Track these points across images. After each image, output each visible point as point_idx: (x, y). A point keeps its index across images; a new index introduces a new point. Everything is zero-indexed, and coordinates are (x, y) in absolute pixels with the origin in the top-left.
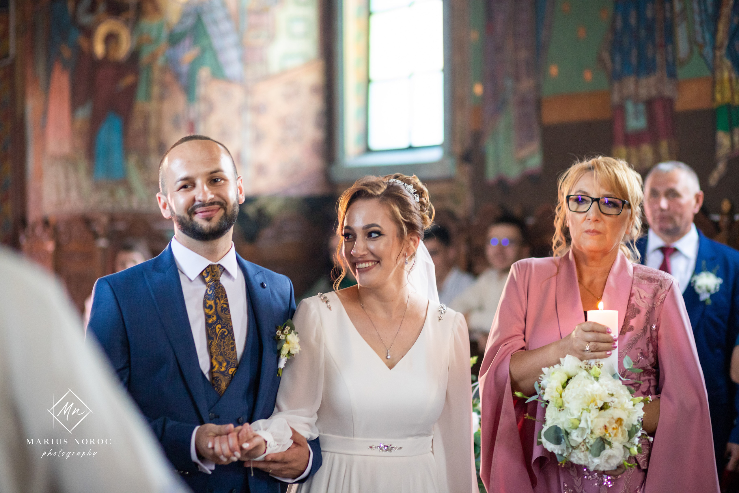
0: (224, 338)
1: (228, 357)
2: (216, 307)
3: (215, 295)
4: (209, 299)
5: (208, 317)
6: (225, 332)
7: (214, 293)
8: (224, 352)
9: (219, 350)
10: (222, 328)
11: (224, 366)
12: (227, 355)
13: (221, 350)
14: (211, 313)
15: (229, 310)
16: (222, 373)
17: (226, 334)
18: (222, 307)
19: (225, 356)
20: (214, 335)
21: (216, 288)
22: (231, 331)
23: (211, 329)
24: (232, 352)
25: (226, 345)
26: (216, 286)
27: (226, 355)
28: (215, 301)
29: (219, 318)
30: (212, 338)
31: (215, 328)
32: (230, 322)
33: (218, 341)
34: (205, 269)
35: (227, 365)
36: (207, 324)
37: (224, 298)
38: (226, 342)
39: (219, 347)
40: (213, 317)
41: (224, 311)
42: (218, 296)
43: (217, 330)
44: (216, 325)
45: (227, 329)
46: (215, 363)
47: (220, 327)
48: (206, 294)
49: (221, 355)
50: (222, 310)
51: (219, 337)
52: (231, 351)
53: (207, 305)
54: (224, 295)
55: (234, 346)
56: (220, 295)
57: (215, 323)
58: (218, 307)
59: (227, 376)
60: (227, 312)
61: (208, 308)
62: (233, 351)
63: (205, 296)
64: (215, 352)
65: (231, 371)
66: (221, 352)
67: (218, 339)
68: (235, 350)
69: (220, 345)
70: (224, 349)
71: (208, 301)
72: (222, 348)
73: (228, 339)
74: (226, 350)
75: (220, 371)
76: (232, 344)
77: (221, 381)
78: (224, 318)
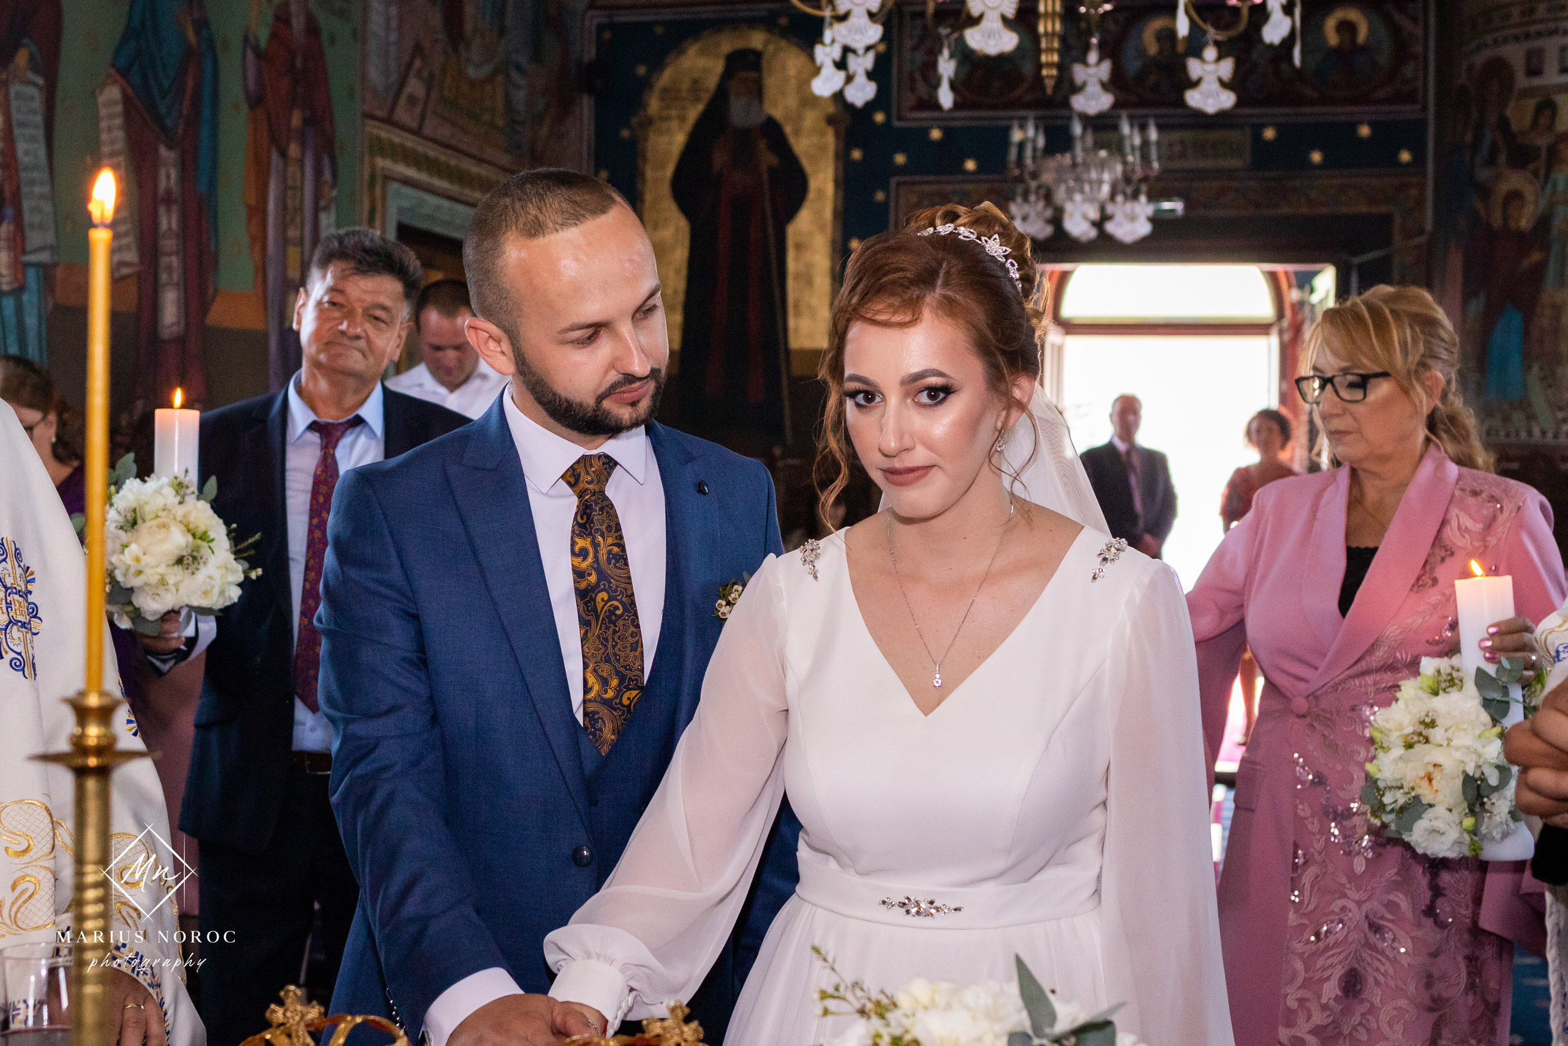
0: (614, 623)
1: (622, 666)
2: (596, 552)
3: (595, 526)
4: (580, 536)
5: (579, 574)
6: (617, 608)
7: (593, 521)
8: (615, 655)
9: (602, 651)
10: (610, 599)
11: (611, 687)
12: (622, 660)
13: (606, 650)
14: (584, 565)
15: (626, 559)
16: (607, 703)
17: (618, 612)
18: (609, 552)
19: (617, 664)
20: (593, 615)
21: (595, 510)
22: (631, 606)
23: (585, 603)
24: (632, 654)
25: (619, 637)
26: (598, 506)
27: (618, 661)
28: (594, 538)
29: (602, 576)
30: (590, 622)
31: (594, 600)
32: (627, 586)
33: (600, 629)
34: (571, 467)
35: (621, 683)
36: (578, 589)
37: (615, 533)
38: (619, 631)
39: (602, 644)
40: (590, 574)
41: (613, 561)
42: (601, 527)
43: (599, 606)
44: (596, 596)
45: (621, 601)
46: (591, 680)
47: (606, 599)
48: (576, 523)
49: (607, 661)
50: (609, 560)
51: (603, 619)
52: (631, 651)
54: (613, 524)
55: (637, 642)
56: (604, 527)
57: (594, 588)
58: (601, 552)
59: (619, 708)
60: (622, 563)
61: (580, 555)
62: (636, 651)
63: (573, 527)
64: (592, 653)
65: (629, 698)
66: (608, 654)
67: (602, 623)
68: (639, 650)
70: (614, 647)
71: (577, 540)
72: (609, 646)
73: (624, 625)
74: (619, 650)
75: (603, 699)
76: (633, 635)
77: (603, 721)
78: (616, 578)
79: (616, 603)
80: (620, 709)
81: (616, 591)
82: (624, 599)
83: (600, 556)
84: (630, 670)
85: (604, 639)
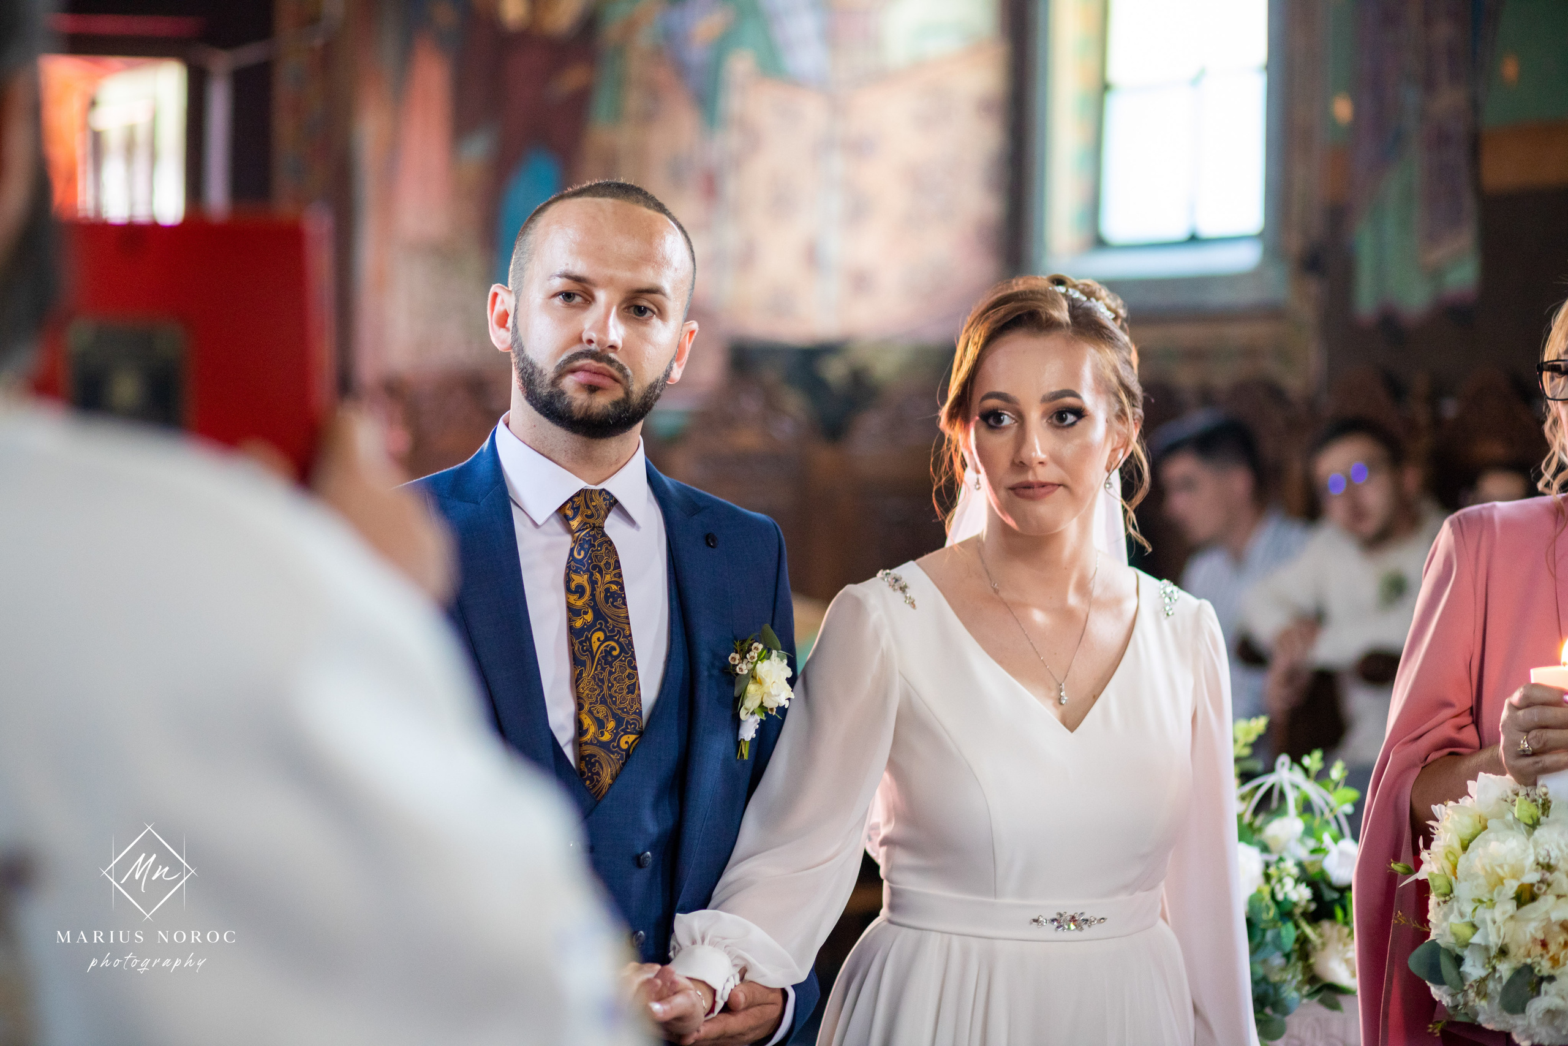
0: (610, 664)
1: (619, 709)
2: (593, 589)
3: (592, 562)
4: (576, 572)
5: (573, 612)
6: (614, 649)
7: (590, 558)
8: (611, 696)
9: (597, 692)
10: (607, 639)
11: (608, 729)
12: (618, 702)
13: (602, 691)
14: (580, 603)
15: (625, 598)
16: (604, 746)
17: (615, 653)
18: (607, 590)
19: (613, 707)
20: (587, 655)
21: (594, 546)
22: (628, 648)
23: (581, 643)
24: (630, 696)
25: (615, 679)
26: (594, 541)
27: (614, 703)
28: (592, 575)
29: (598, 615)
30: (583, 664)
31: (589, 639)
32: (626, 626)
33: (596, 669)
34: (571, 498)
35: (617, 728)
36: (571, 629)
37: (613, 570)
38: (615, 672)
39: (597, 685)
40: (586, 613)
41: (611, 600)
42: (599, 564)
43: (595, 646)
44: (592, 635)
45: (617, 642)
46: (587, 721)
47: (602, 638)
48: (571, 558)
49: (603, 702)
50: (607, 598)
51: (599, 658)
52: (628, 693)
53: (573, 586)
54: (612, 562)
55: (634, 684)
56: (602, 563)
57: (589, 628)
58: (598, 590)
59: (616, 752)
60: (619, 601)
61: (575, 592)
62: (633, 693)
63: (568, 563)
64: (588, 695)
65: (627, 742)
66: (604, 694)
67: (597, 666)
68: (636, 691)
69: (602, 681)
70: (610, 688)
71: (574, 576)
72: (605, 687)
73: (620, 666)
74: (615, 692)
75: (599, 741)
76: (631, 676)
77: (600, 764)
78: (613, 617)
79: (613, 644)
80: (619, 753)
81: (613, 631)
82: (621, 640)
83: (597, 593)
84: (627, 713)
85: (599, 679)
